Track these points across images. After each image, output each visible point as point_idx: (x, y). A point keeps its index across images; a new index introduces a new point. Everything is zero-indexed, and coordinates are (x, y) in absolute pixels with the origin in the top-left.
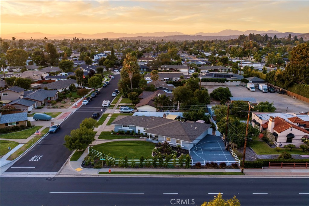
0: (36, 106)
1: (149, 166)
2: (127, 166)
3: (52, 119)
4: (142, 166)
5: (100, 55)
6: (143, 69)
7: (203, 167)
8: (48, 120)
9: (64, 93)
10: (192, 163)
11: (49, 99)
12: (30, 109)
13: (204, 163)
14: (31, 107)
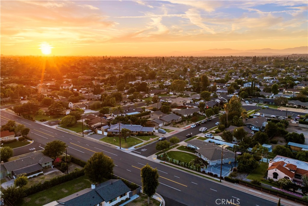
0: (164, 124)
1: (182, 166)
2: (173, 163)
3: (167, 133)
4: (179, 165)
5: (249, 84)
6: (272, 103)
7: (206, 174)
8: (164, 134)
9: (188, 117)
10: (202, 170)
11: (174, 121)
12: (160, 125)
13: (207, 171)
14: (161, 124)
